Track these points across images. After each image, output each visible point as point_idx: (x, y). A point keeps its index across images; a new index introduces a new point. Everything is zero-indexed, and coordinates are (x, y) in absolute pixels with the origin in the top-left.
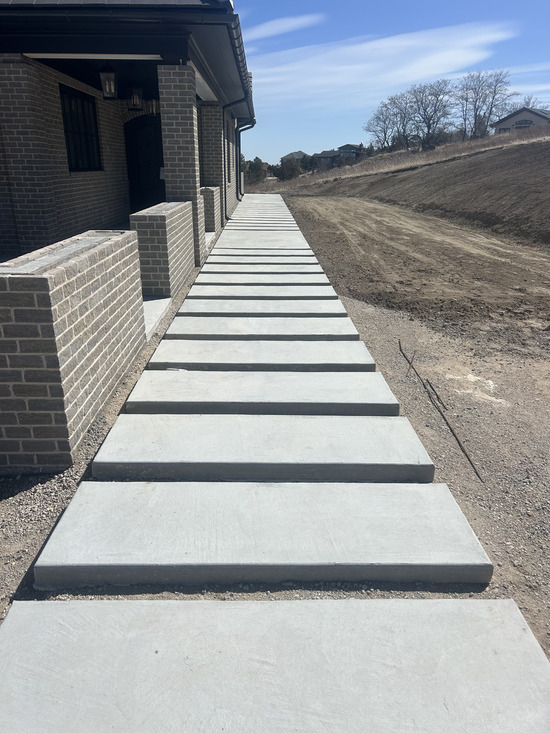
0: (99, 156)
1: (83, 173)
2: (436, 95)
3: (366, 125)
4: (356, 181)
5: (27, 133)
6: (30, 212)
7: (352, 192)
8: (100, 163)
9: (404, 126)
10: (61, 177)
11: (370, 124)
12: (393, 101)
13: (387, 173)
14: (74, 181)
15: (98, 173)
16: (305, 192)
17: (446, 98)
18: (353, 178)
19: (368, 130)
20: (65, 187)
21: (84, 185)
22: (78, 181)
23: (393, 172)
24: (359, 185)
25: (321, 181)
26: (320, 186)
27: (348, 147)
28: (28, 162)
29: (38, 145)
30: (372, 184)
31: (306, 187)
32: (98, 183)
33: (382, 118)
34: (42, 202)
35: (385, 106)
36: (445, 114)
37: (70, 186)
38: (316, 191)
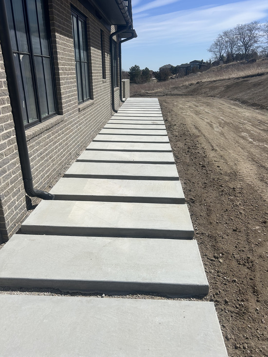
2: (251, 30)
3: (209, 48)
4: (214, 84)
7: (212, 93)
9: (232, 48)
11: (211, 47)
12: (226, 34)
13: (238, 78)
16: (176, 92)
17: (257, 32)
18: (211, 82)
19: (210, 51)
23: (243, 78)
24: (217, 88)
25: (187, 83)
26: (187, 87)
27: (195, 62)
30: (228, 87)
31: (176, 88)
33: (218, 44)
35: (221, 37)
36: (255, 42)
38: (184, 91)
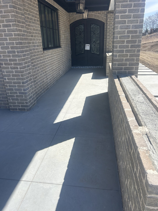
0: (59, 40)
1: (51, 51)
5: (10, 26)
6: (14, 83)
8: (59, 44)
9: (153, 26)
10: (37, 55)
12: (150, 17)
14: (46, 56)
15: (58, 49)
20: (41, 60)
21: (51, 57)
22: (48, 55)
28: (12, 48)
29: (18, 35)
32: (58, 54)
33: (145, 24)
34: (22, 76)
37: (43, 59)
